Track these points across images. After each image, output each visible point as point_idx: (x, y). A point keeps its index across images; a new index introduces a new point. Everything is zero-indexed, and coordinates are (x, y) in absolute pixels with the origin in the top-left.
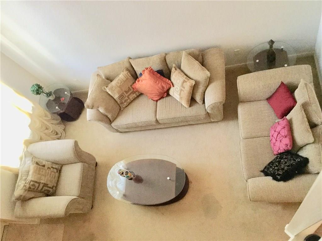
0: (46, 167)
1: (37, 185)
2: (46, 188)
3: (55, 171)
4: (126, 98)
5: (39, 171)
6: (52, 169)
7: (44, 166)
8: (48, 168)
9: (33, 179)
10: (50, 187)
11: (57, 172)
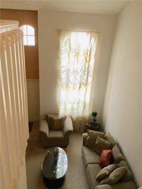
0: (60, 124)
1: (52, 121)
2: (52, 126)
3: (60, 128)
4: (97, 148)
5: (58, 121)
6: (60, 126)
7: (61, 122)
8: (60, 125)
9: (55, 119)
10: (52, 127)
11: (59, 129)
